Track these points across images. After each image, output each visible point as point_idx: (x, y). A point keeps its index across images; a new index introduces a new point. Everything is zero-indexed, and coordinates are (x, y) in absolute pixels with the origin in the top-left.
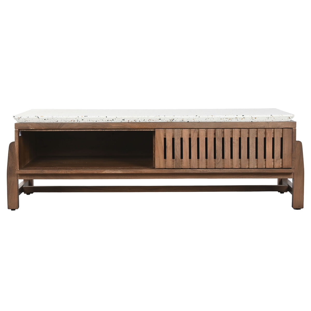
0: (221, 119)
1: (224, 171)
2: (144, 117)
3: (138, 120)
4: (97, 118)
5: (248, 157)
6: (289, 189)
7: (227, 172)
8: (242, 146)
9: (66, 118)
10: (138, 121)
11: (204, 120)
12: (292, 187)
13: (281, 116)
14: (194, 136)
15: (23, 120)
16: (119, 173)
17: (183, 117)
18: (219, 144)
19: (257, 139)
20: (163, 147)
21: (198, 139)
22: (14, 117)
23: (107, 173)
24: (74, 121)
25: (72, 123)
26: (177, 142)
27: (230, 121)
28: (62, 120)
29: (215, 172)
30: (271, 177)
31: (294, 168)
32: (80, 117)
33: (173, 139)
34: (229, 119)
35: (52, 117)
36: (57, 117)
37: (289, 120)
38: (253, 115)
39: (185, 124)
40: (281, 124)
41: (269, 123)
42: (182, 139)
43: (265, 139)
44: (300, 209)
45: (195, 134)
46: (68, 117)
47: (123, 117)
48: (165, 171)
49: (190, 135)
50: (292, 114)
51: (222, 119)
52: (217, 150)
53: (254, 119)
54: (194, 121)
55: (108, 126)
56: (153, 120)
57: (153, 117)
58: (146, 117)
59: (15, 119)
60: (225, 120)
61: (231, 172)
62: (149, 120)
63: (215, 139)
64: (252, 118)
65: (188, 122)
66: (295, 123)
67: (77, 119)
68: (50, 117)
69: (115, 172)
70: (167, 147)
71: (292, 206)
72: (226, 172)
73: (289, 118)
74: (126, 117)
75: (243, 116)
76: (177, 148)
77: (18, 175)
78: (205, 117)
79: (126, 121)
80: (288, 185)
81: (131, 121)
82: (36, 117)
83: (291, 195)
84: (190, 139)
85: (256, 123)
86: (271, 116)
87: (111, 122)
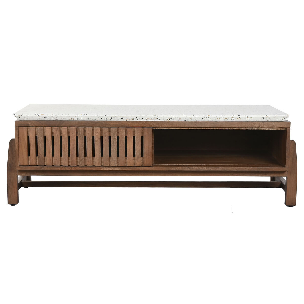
0: (217, 118)
1: (219, 169)
2: (142, 116)
3: (136, 118)
4: (96, 116)
5: (110, 155)
6: (282, 186)
7: (223, 170)
8: (104, 145)
9: (66, 116)
10: (136, 120)
11: (200, 120)
12: (285, 184)
13: (276, 116)
14: (57, 134)
15: (24, 117)
16: (117, 170)
17: (180, 116)
18: (81, 142)
19: (118, 137)
20: (26, 145)
21: (61, 137)
22: (15, 114)
23: (105, 170)
24: (74, 119)
25: (71, 121)
26: (40, 140)
27: (226, 120)
28: (62, 118)
29: (211, 170)
30: (265, 175)
31: (288, 167)
32: (80, 115)
33: (36, 137)
34: (225, 118)
35: (52, 115)
36: (57, 115)
37: (284, 120)
38: (249, 115)
39: (182, 123)
40: (275, 123)
41: (264, 122)
42: (45, 137)
43: (126, 138)
44: (292, 206)
45: (57, 132)
46: (68, 115)
47: (122, 116)
48: (162, 168)
49: (52, 133)
50: (287, 114)
51: (219, 118)
52: (79, 149)
53: (250, 118)
54: (191, 120)
55: (106, 125)
56: (151, 119)
57: (151, 116)
58: (144, 116)
59: (16, 116)
60: (221, 120)
61: (226, 170)
62: (147, 119)
63: (77, 137)
64: (248, 118)
65: (185, 121)
66: (289, 123)
67: (76, 117)
68: (50, 115)
69: (113, 169)
70: (30, 145)
71: (285, 203)
72: (221, 170)
73: (284, 118)
74: (124, 116)
75: (239, 115)
76: (40, 146)
77: (18, 172)
78: (201, 116)
79: (125, 119)
80: (281, 182)
81: (130, 120)
82: (37, 115)
83: (284, 192)
84: (53, 137)
85: (251, 123)
86: (267, 116)
87: (110, 120)
